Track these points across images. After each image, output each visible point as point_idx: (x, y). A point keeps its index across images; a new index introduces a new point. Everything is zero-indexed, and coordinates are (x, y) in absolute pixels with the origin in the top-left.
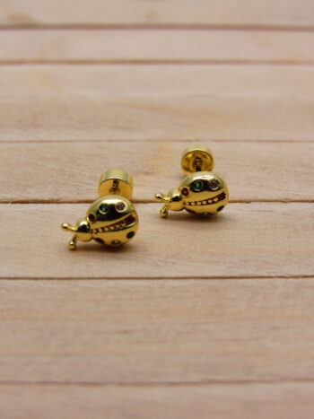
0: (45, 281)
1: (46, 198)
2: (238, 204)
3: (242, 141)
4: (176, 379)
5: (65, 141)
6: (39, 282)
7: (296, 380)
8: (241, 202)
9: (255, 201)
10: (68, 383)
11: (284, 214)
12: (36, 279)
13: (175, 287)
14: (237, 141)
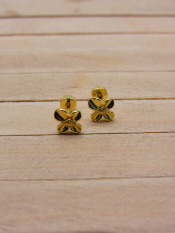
6: (26, 137)
7: (141, 177)
9: (125, 99)
12: (25, 135)
13: (88, 138)
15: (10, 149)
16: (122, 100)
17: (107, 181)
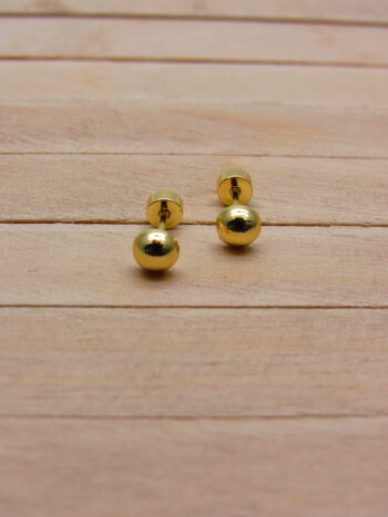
0: (123, 310)
1: (112, 219)
2: (316, 227)
3: (315, 157)
5: (124, 154)
6: (116, 311)
8: (320, 225)
9: (335, 225)
10: (160, 417)
11: (366, 239)
13: (259, 317)
14: (309, 157)
15: (80, 341)
16: (327, 225)
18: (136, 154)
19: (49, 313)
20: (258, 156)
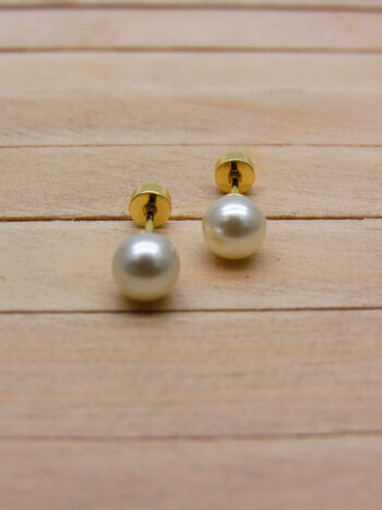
2: (348, 221)
3: (342, 145)
4: (302, 430)
5: (130, 145)
8: (351, 218)
9: (368, 218)
13: (287, 321)
14: (336, 145)
15: (81, 351)
16: (360, 218)
17: (353, 442)
18: (144, 145)
19: (45, 320)
20: (280, 145)
